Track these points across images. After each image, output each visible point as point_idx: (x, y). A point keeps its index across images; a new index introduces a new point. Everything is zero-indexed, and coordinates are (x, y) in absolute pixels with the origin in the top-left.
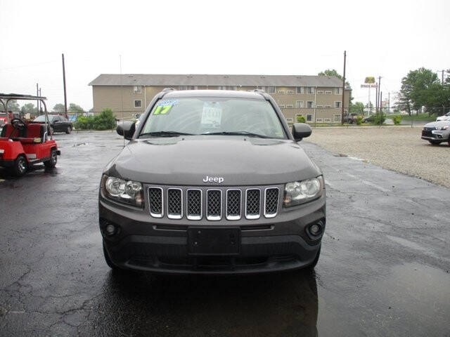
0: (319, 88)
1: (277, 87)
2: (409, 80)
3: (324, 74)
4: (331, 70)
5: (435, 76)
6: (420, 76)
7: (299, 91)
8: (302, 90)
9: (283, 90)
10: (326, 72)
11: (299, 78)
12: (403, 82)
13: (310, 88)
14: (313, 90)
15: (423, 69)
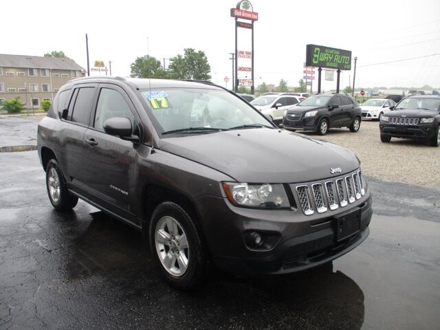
0: (54, 70)
1: (4, 68)
2: (137, 65)
3: (50, 56)
4: (58, 51)
5: (159, 63)
6: (147, 62)
7: (32, 73)
8: (35, 72)
9: (12, 71)
10: (53, 53)
11: (29, 58)
12: (132, 67)
13: (44, 70)
14: (47, 72)
15: (148, 56)
